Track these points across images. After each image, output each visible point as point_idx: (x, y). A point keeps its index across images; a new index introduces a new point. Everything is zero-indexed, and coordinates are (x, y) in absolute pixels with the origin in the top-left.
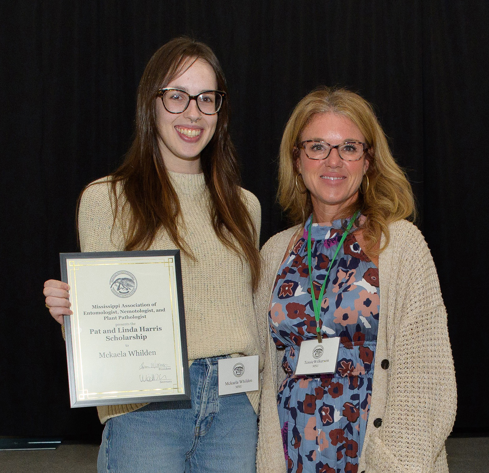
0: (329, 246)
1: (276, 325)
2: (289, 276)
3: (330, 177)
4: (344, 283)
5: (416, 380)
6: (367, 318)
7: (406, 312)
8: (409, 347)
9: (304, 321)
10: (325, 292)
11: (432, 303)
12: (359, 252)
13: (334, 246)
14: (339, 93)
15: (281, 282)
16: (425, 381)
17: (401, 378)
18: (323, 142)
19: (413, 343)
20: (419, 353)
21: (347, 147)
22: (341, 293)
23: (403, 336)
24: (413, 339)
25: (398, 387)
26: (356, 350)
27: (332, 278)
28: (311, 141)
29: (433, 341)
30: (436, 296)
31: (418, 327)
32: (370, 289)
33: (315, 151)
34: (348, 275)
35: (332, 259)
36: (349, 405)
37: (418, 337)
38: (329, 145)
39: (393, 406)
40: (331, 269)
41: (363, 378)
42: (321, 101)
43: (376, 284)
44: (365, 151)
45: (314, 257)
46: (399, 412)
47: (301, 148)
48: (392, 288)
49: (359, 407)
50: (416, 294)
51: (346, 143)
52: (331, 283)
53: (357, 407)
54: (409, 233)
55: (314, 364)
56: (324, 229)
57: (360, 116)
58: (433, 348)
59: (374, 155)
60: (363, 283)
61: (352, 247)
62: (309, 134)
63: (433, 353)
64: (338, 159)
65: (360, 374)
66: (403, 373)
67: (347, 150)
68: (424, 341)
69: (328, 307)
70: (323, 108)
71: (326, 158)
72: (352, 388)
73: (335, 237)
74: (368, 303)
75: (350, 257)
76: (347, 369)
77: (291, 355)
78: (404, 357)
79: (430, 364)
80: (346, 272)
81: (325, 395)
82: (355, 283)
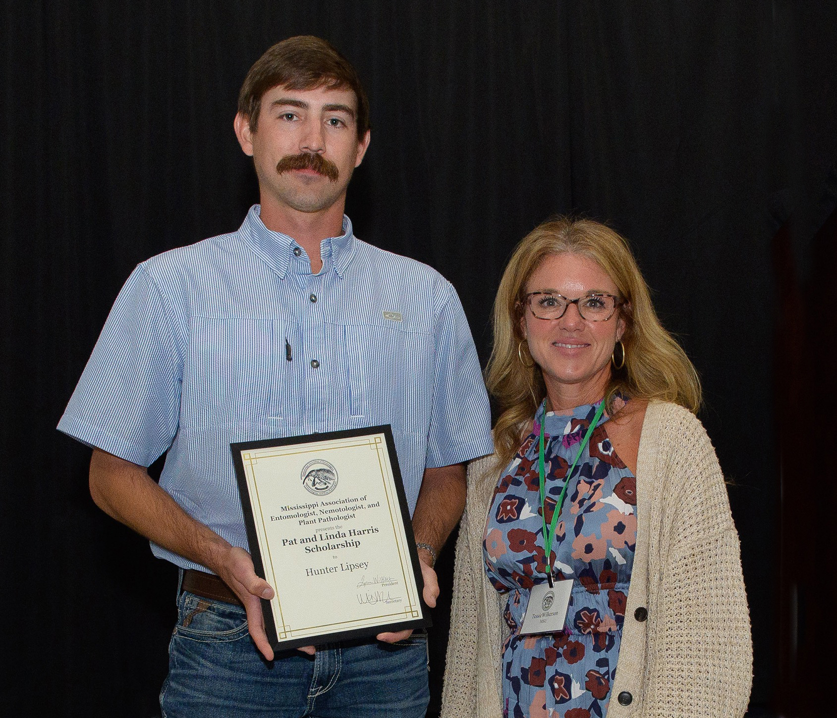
0: (569, 444)
1: (494, 560)
2: (512, 490)
3: (566, 344)
4: (586, 499)
5: (694, 639)
6: (620, 550)
7: (676, 539)
8: (684, 590)
9: (533, 556)
10: (561, 513)
11: (716, 527)
12: (610, 454)
13: (575, 445)
14: (581, 225)
15: (500, 497)
16: (708, 640)
17: (671, 637)
18: (556, 294)
19: (689, 585)
20: (698, 599)
21: (591, 301)
22: (582, 514)
23: (674, 575)
24: (688, 579)
25: (667, 650)
26: (603, 596)
27: (570, 492)
29: (718, 583)
30: (723, 515)
31: (695, 562)
32: (624, 508)
33: (545, 308)
34: (593, 488)
35: (572, 465)
36: (595, 674)
37: (696, 576)
38: (565, 299)
39: (661, 677)
40: (571, 478)
41: (614, 636)
42: (554, 237)
43: (631, 500)
44: (618, 306)
45: (546, 461)
46: (670, 685)
47: (526, 303)
48: (656, 504)
49: (608, 677)
50: (692, 513)
51: (591, 295)
52: (568, 499)
53: (606, 677)
54: (682, 425)
55: (542, 618)
56: (563, 421)
58: (720, 592)
60: (614, 500)
61: (600, 445)
62: (536, 284)
63: (720, 598)
64: (577, 319)
65: (610, 630)
66: (675, 628)
67: (591, 305)
68: (705, 582)
69: (565, 535)
70: (559, 246)
71: (560, 318)
72: (597, 649)
73: (579, 431)
74: (620, 528)
75: (597, 462)
76: (591, 623)
77: (515, 602)
78: (675, 605)
79: (716, 616)
80: (590, 484)
81: (559, 660)
82: (602, 500)
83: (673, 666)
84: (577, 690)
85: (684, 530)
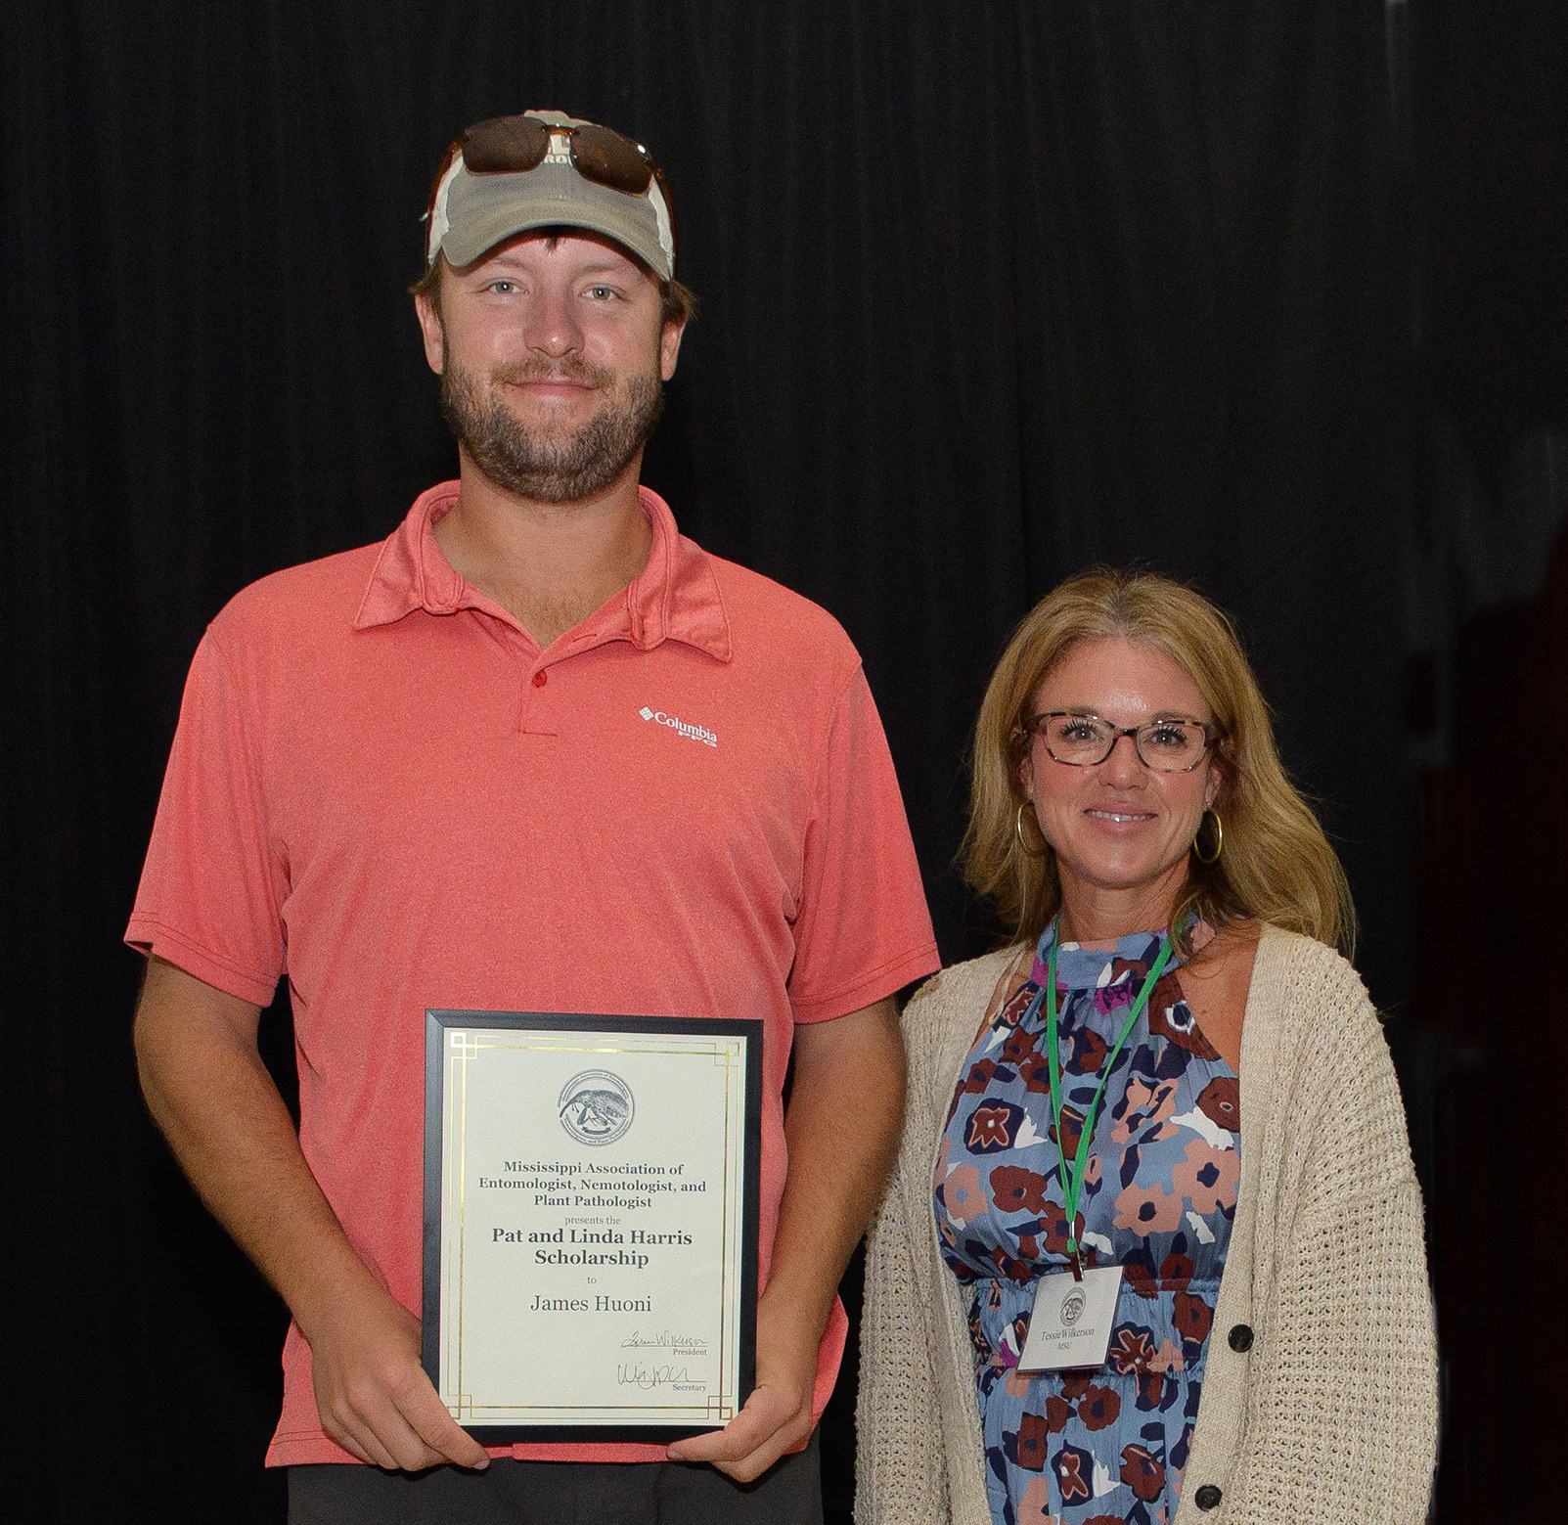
0: (1109, 1006)
1: (957, 1224)
2: (995, 1089)
3: (1111, 813)
4: (1142, 1116)
5: (1329, 1388)
6: (1205, 1218)
7: (1310, 1197)
8: (1318, 1293)
9: (1039, 1220)
10: (1093, 1138)
11: (1385, 1176)
12: (1189, 1031)
13: (1121, 1009)
14: (1143, 585)
15: (970, 1102)
16: (1355, 1391)
17: (1287, 1380)
18: (1095, 718)
19: (1328, 1285)
20: (1343, 1311)
21: (1159, 733)
22: (1136, 1146)
23: (1302, 1264)
24: (1328, 1272)
25: (1277, 1404)
26: (1165, 1302)
27: (1112, 1101)
28: (1063, 714)
29: (1384, 1282)
30: (1398, 1154)
31: (1342, 1241)
32: (1217, 1137)
33: (1072, 742)
34: (1157, 1096)
35: (1114, 1046)
36: (1138, 1452)
37: (1343, 1267)
38: (1112, 726)
39: (1261, 1454)
40: (1110, 1073)
41: (1177, 1381)
42: (1091, 607)
43: (1230, 1122)
44: (1212, 745)
45: (1066, 1038)
47: (1034, 731)
48: (1274, 1128)
49: (1164, 1460)
50: (1342, 1148)
51: (1160, 722)
52: (1107, 1113)
53: (1160, 1459)
54: (1328, 979)
55: (1062, 1340)
56: (1097, 961)
58: (1384, 1301)
60: (1197, 1120)
61: (1170, 1012)
62: (1058, 694)
63: (1384, 1313)
64: (1135, 765)
65: (1171, 1368)
66: (1296, 1365)
67: (1160, 741)
68: (1357, 1280)
69: (1100, 1182)
70: (1101, 624)
71: (1103, 761)
72: (1143, 1404)
73: (1127, 980)
74: (1209, 1176)
75: (1163, 1044)
76: (1135, 1353)
77: (991, 1304)
78: (1299, 1321)
79: (1372, 1346)
80: (1152, 1086)
81: (1070, 1421)
82: (1173, 1119)
83: (1287, 1436)
84: (1103, 1482)
85: (1326, 1178)
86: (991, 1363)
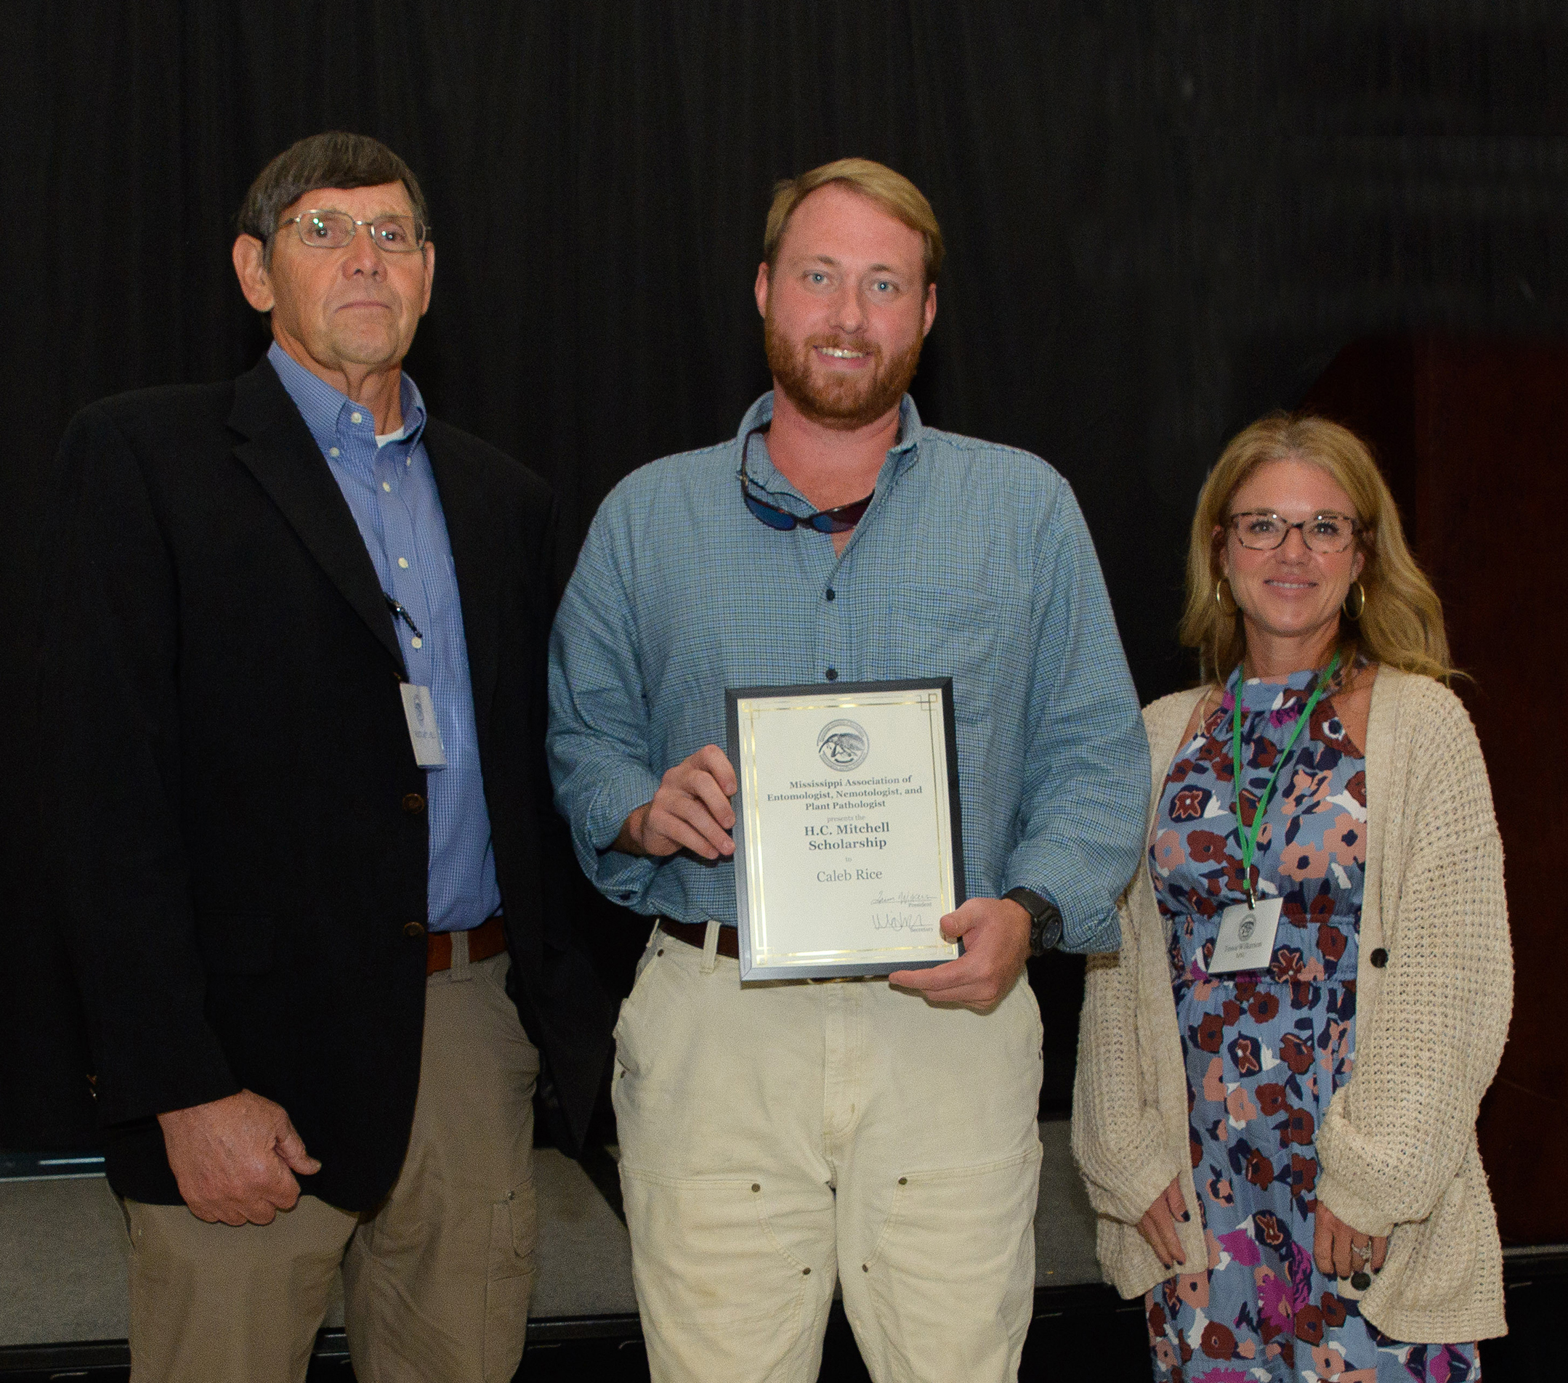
0: (1280, 722)
1: (1165, 872)
2: (1192, 778)
3: (1284, 582)
4: (1306, 796)
5: (1440, 981)
6: (1345, 869)
10: (1266, 812)
11: (1477, 830)
12: (1340, 738)
13: (1290, 723)
15: (1175, 788)
18: (1273, 516)
21: (1320, 526)
22: (1299, 816)
23: (1414, 893)
26: (1312, 930)
27: (1282, 786)
28: (1250, 514)
29: (1477, 906)
30: (1486, 815)
31: (1443, 877)
32: (1359, 812)
33: (1256, 533)
34: (1316, 782)
35: (1284, 749)
36: (1293, 1039)
37: (1445, 895)
38: (1285, 521)
39: (1391, 1030)
40: (1281, 768)
41: (1320, 988)
42: (1271, 439)
44: (1357, 533)
45: (1246, 743)
46: (1403, 1042)
47: (1230, 527)
49: (1313, 1043)
50: (1439, 812)
51: (1319, 517)
52: (1279, 793)
53: (1309, 1043)
55: (1239, 951)
56: (1271, 691)
57: (1349, 466)
58: (1477, 920)
59: (1374, 543)
60: (1345, 800)
61: (1326, 725)
62: (1248, 500)
63: (1477, 928)
64: (1302, 549)
65: (1315, 979)
67: (1320, 532)
69: (1270, 842)
70: (1278, 450)
71: (1278, 547)
72: (1296, 1005)
73: (1295, 703)
74: (1350, 838)
75: (1321, 747)
76: (1289, 967)
77: (1187, 933)
80: (1313, 776)
81: (1243, 1017)
82: (1329, 799)
83: (1409, 1016)
84: (1269, 1060)
85: (1428, 834)
86: (1183, 978)
